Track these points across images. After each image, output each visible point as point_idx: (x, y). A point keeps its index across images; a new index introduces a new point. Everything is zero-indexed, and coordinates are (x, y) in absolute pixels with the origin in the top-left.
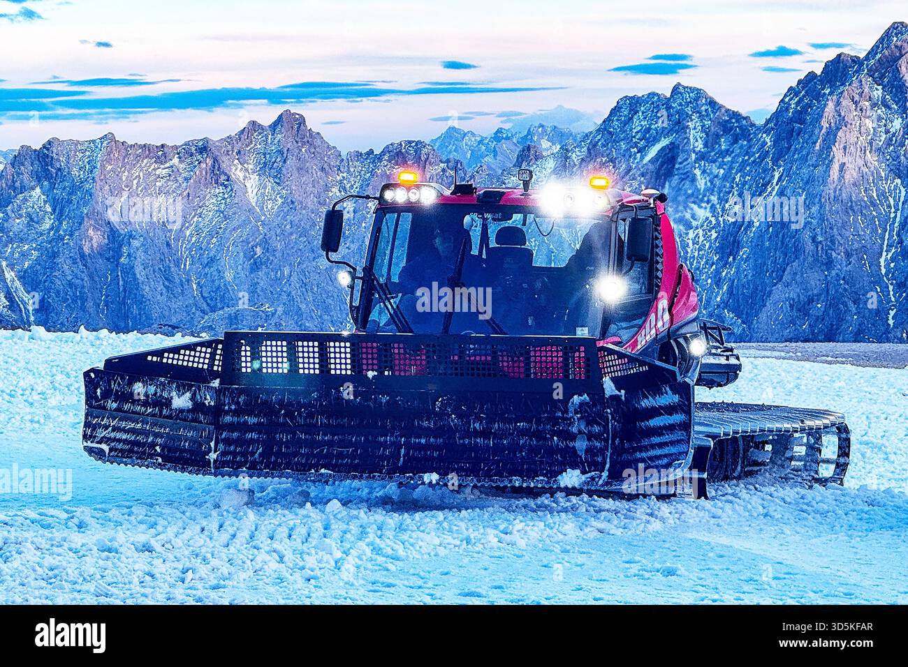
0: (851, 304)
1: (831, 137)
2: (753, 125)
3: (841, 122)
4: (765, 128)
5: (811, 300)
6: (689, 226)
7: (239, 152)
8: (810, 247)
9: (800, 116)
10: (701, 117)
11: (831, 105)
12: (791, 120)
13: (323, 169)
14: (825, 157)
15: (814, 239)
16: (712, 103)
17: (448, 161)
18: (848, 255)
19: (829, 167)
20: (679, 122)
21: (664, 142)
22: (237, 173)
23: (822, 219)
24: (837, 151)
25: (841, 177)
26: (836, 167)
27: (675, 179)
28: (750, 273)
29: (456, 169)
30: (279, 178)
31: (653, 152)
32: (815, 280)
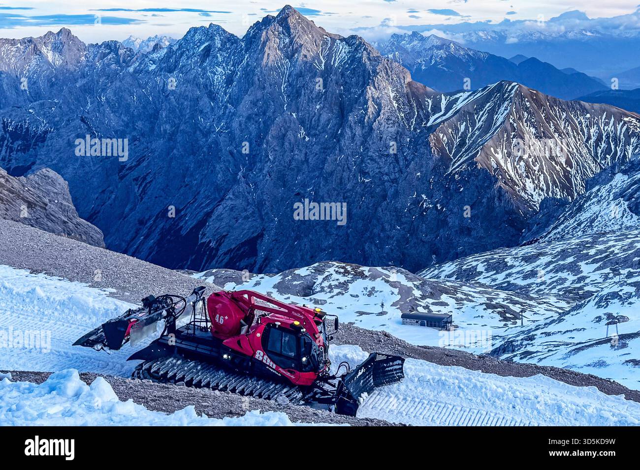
0: (272, 103)
1: (264, 44)
2: (238, 39)
3: (268, 39)
4: (242, 40)
5: (258, 101)
6: (215, 74)
7: (45, 43)
8: (257, 82)
9: (254, 36)
10: (220, 36)
11: (264, 33)
12: (251, 38)
13: (78, 50)
14: (262, 51)
15: (259, 79)
16: (224, 31)
17: (127, 48)
18: (271, 85)
19: (264, 54)
20: (212, 37)
21: (206, 44)
22: (44, 50)
23: (261, 72)
24: (266, 49)
25: (268, 58)
26: (266, 55)
27: (210, 58)
28: (236, 91)
29: (130, 51)
30: (60, 52)
31: (202, 47)
32: (259, 94)
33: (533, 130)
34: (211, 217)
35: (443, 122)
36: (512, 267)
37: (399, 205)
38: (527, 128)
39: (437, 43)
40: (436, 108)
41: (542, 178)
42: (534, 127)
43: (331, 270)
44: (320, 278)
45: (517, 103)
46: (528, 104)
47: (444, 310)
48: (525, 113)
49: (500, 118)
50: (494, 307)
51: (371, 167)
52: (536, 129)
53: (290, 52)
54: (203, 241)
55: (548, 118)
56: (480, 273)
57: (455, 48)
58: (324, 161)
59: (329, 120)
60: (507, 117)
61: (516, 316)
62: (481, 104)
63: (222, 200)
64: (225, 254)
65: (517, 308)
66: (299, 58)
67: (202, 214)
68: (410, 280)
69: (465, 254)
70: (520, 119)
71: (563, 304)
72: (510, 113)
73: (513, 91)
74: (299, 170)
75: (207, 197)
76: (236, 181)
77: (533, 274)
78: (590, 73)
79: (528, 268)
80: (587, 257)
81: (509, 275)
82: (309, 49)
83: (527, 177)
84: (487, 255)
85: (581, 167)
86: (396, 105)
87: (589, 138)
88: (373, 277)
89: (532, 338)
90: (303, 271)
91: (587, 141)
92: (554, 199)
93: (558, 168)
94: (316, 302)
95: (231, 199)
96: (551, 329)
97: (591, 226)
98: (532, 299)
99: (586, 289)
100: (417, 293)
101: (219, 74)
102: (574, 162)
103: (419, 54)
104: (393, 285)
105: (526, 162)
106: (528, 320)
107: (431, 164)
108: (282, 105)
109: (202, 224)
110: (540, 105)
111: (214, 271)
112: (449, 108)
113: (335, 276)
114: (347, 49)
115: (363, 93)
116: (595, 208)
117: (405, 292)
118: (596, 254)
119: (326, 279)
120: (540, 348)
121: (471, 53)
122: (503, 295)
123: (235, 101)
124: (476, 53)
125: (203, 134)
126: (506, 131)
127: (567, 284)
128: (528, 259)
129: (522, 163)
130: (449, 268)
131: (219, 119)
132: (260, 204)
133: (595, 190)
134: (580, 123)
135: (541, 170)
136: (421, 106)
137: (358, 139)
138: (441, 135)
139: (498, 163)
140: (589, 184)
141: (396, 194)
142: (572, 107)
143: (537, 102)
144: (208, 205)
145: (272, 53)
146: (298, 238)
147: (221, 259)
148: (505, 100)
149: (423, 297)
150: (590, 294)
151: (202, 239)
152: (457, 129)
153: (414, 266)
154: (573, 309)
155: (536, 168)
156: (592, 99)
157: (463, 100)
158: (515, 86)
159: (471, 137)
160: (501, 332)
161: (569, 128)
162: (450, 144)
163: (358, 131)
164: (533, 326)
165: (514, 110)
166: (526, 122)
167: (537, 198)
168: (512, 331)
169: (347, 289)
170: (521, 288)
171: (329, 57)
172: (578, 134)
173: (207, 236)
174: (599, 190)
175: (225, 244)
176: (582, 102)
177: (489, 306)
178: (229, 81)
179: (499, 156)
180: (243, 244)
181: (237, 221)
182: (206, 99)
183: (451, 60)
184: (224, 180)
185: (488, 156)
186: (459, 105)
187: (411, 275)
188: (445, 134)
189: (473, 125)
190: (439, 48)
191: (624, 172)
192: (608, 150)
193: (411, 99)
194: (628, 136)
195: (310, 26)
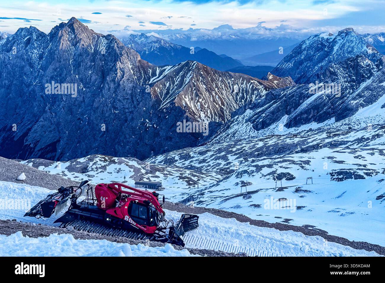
0: (64, 70)
1: (60, 38)
2: (46, 35)
3: (62, 35)
4: (48, 36)
5: (57, 68)
6: (33, 53)
8: (56, 58)
9: (55, 33)
10: (36, 33)
11: (60, 32)
12: (53, 34)
14: (59, 41)
15: (57, 57)
16: (38, 30)
18: (64, 60)
19: (60, 43)
20: (31, 33)
21: (28, 37)
23: (59, 53)
24: (61, 40)
25: (62, 46)
26: (61, 43)
27: (30, 45)
28: (45, 63)
31: (26, 39)
32: (58, 65)
33: (204, 86)
34: (30, 131)
35: (158, 81)
36: (193, 157)
37: (134, 125)
38: (202, 85)
39: (154, 39)
40: (154, 74)
41: (209, 111)
42: (205, 85)
43: (97, 159)
44: (91, 163)
45: (196, 72)
46: (202, 72)
47: (157, 180)
48: (201, 78)
49: (187, 80)
50: (184, 178)
51: (118, 105)
52: (206, 86)
53: (75, 42)
54: (26, 143)
55: (212, 80)
56: (177, 161)
57: (164, 43)
58: (94, 101)
59: (96, 80)
60: (191, 79)
61: (195, 183)
62: (177, 72)
63: (37, 121)
64: (39, 151)
65: (195, 179)
66: (80, 45)
67: (26, 129)
68: (139, 164)
69: (168, 151)
70: (198, 80)
71: (219, 176)
72: (193, 77)
73: (194, 66)
74: (80, 106)
75: (29, 120)
76: (44, 112)
77: (204, 161)
78: (234, 57)
79: (202, 158)
80: (232, 152)
81: (192, 162)
82: (85, 41)
83: (201, 111)
84: (180, 151)
85: (229, 106)
86: (132, 72)
88: (120, 163)
89: (203, 194)
90: (82, 160)
91: (232, 92)
92: (215, 122)
93: (217, 106)
94: (89, 176)
95: (42, 121)
96: (213, 189)
97: (234, 136)
98: (203, 174)
99: (231, 168)
100: (143, 171)
101: (35, 54)
102: (225, 103)
103: (145, 45)
104: (131, 167)
105: (201, 103)
106: (201, 184)
107: (151, 103)
108: (70, 71)
109: (26, 134)
110: (208, 73)
111: (33, 160)
112: (161, 74)
113: (99, 162)
114: (106, 41)
115: (115, 65)
116: (236, 127)
117: (137, 171)
118: (236, 151)
119: (95, 164)
120: (207, 199)
121: (172, 45)
122: (188, 172)
123: (44, 68)
124: (175, 45)
125: (26, 86)
126: (191, 87)
127: (221, 166)
128: (201, 153)
129: (199, 104)
130: (160, 158)
131: (35, 78)
132: (58, 124)
133: (236, 117)
134: (229, 83)
135: (208, 107)
136: (146, 73)
137: (112, 90)
138: (156, 88)
139: (186, 104)
140: (233, 115)
141: (133, 119)
142: (225, 74)
143: (207, 72)
144: (29, 124)
145: (65, 43)
146: (79, 142)
147: (36, 153)
148: (190, 70)
149: (147, 173)
150: (233, 171)
151: (25, 142)
152: (165, 85)
153: (142, 158)
154: (224, 179)
155: (206, 106)
156: (235, 71)
157: (168, 70)
158: (195, 63)
159: (172, 89)
160: (187, 191)
161: (223, 86)
162: (161, 93)
163: (112, 86)
164: (203, 188)
165: (195, 76)
166: (201, 82)
167: (207, 122)
168: (193, 190)
169: (105, 169)
170: (198, 168)
171: (96, 46)
172: (228, 89)
173: (29, 141)
174: (238, 118)
175: (38, 145)
176: (230, 72)
177: (181, 178)
178: (41, 57)
179: (187, 100)
180: (49, 146)
181: (45, 133)
182: (28, 67)
183: (162, 49)
184: (38, 111)
185: (181, 99)
186: (166, 73)
187: (140, 162)
188: (158, 88)
189: (173, 83)
190: (155, 42)
191: (251, 109)
192: (243, 97)
193: (141, 69)
194: (253, 90)
195: (86, 29)
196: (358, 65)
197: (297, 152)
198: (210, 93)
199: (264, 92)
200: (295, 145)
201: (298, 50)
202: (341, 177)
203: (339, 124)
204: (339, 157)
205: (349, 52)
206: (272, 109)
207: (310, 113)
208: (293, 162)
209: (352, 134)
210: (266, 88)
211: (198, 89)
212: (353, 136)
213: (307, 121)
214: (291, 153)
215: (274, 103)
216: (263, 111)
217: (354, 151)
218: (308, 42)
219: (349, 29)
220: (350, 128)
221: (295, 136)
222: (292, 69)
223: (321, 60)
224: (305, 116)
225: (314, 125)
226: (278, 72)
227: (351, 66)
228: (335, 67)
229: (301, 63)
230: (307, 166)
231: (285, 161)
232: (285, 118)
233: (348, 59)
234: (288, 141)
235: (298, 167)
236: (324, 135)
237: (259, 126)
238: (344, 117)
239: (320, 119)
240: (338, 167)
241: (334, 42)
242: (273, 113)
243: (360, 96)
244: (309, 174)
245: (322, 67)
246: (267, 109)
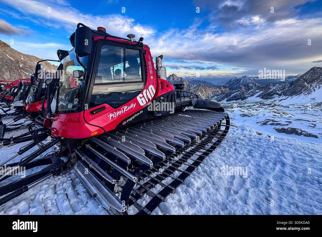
39: (192, 78)
40: (191, 87)
49: (200, 88)
55: (206, 88)
62: (197, 86)
66: (174, 80)
73: (202, 85)
78: (212, 83)
82: (176, 79)
83: (203, 96)
85: (210, 95)
87: (212, 91)
92: (206, 99)
93: (207, 95)
103: (189, 80)
110: (205, 87)
112: (193, 87)
114: (180, 79)
126: (200, 90)
129: (202, 94)
134: (211, 89)
135: (205, 95)
139: (199, 94)
140: (211, 97)
142: (210, 87)
145: (171, 79)
148: (200, 86)
152: (194, 89)
156: (212, 86)
157: (195, 86)
161: (209, 90)
162: (193, 91)
165: (202, 87)
166: (203, 89)
167: (204, 99)
171: (178, 80)
183: (193, 81)
189: (196, 89)
191: (216, 96)
192: (214, 93)
193: (188, 85)
194: (217, 91)
195: (176, 76)
196: (248, 85)
197: (229, 108)
198: (206, 92)
199: (220, 92)
200: (229, 106)
201: (230, 81)
202: (243, 116)
203: (242, 101)
204: (243, 110)
205: (246, 82)
206: (222, 96)
207: (233, 98)
208: (229, 111)
209: (246, 104)
210: (221, 91)
211: (202, 91)
212: (246, 105)
213: (232, 100)
214: (228, 108)
215: (223, 95)
216: (220, 97)
217: (247, 109)
218: (233, 79)
219: (246, 76)
220: (245, 103)
221: (229, 104)
222: (228, 86)
223: (237, 84)
224: (232, 99)
225: (235, 101)
226: (224, 87)
227: (246, 86)
228: (241, 86)
229: (231, 84)
230: (233, 112)
231: (227, 110)
232: (226, 99)
233: (245, 84)
234: (227, 105)
235: (230, 112)
236: (238, 104)
237: (219, 101)
238: (244, 100)
239: (236, 100)
240: (243, 113)
241: (241, 79)
242: (223, 97)
243: (249, 94)
244: (234, 114)
245: (237, 86)
246: (221, 96)
